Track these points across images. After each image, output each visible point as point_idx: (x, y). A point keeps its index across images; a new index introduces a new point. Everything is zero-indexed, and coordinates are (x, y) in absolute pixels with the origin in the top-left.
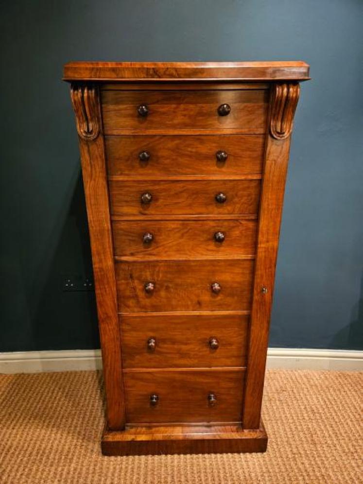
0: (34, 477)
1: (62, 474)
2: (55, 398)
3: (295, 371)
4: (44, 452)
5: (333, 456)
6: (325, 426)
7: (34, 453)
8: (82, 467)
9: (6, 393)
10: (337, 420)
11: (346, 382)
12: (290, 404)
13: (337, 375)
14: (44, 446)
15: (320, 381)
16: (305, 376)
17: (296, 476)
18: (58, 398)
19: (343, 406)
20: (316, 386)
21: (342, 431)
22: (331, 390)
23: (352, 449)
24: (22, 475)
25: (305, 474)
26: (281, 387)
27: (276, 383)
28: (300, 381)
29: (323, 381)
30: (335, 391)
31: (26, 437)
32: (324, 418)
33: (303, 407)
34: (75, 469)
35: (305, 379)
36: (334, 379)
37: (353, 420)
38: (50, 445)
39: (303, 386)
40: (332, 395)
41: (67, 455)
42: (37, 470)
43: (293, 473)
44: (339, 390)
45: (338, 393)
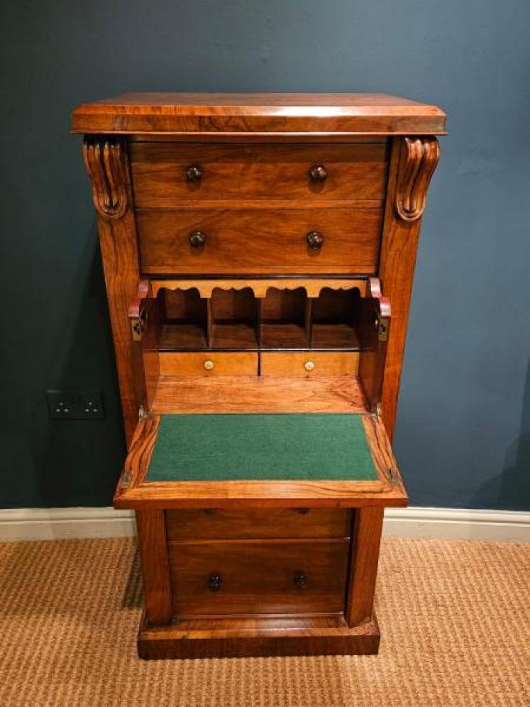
0: (13, 698)
1: (55, 694)
2: (46, 580)
3: (418, 540)
4: (28, 663)
5: (457, 670)
6: (451, 626)
7: (14, 663)
8: (85, 685)
10: (470, 617)
11: (492, 558)
12: (403, 592)
13: (481, 548)
14: (28, 653)
15: (454, 557)
16: (432, 549)
18: (49, 581)
19: (482, 596)
20: (447, 565)
21: (476, 634)
22: (468, 571)
23: (486, 662)
25: (411, 696)
26: (392, 566)
28: (422, 556)
29: (458, 557)
30: (473, 572)
32: (451, 613)
33: (421, 597)
34: (75, 688)
35: (431, 554)
36: (476, 552)
37: (496, 617)
38: (37, 652)
39: (427, 565)
40: (467, 578)
41: (64, 667)
42: (19, 689)
43: (395, 695)
44: (480, 571)
45: (478, 574)
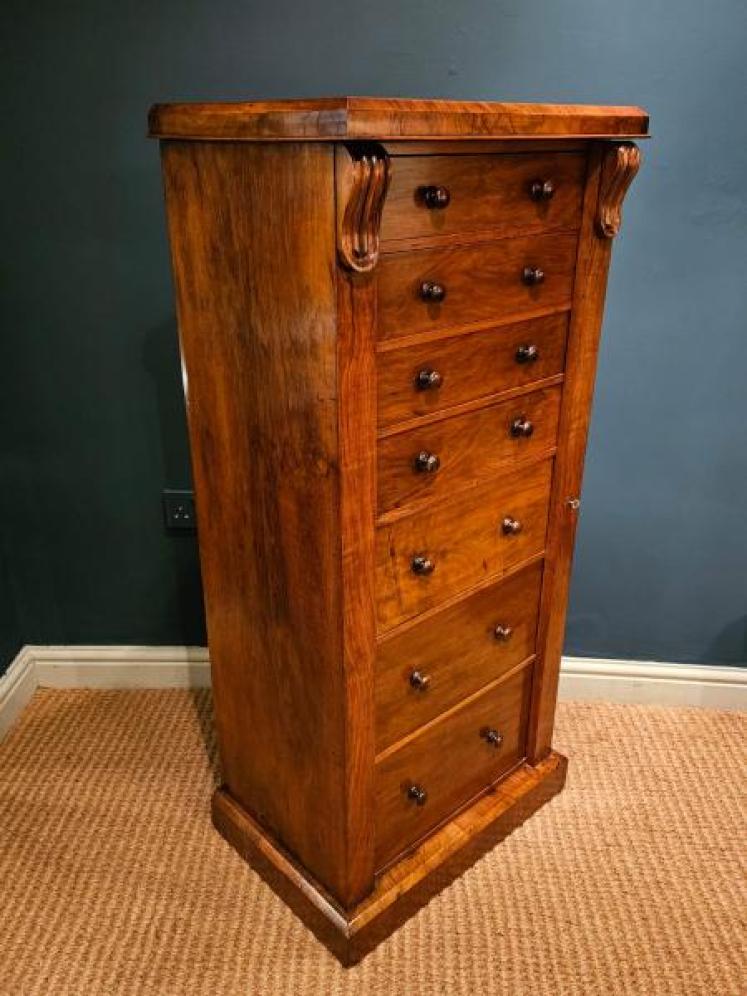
0: (120, 858)
1: (172, 855)
2: (153, 733)
3: (632, 706)
4: (137, 820)
5: (683, 853)
6: (677, 803)
7: (119, 820)
8: (208, 847)
9: (57, 722)
10: (702, 795)
11: (733, 729)
12: (612, 762)
13: (717, 717)
14: (135, 810)
15: (680, 727)
16: (651, 716)
17: (607, 880)
18: (157, 732)
19: (718, 770)
20: (670, 735)
21: (708, 813)
22: (700, 742)
23: (723, 845)
24: (98, 853)
25: (623, 878)
26: (598, 733)
27: (590, 727)
28: (638, 724)
29: (686, 727)
30: (706, 744)
31: (102, 795)
32: (675, 789)
33: (635, 769)
34: (195, 850)
35: (649, 722)
36: (710, 723)
37: (735, 795)
38: (147, 810)
39: (643, 733)
40: (698, 751)
41: (181, 827)
42: (127, 848)
43: (602, 876)
44: (716, 743)
45: (712, 747)
